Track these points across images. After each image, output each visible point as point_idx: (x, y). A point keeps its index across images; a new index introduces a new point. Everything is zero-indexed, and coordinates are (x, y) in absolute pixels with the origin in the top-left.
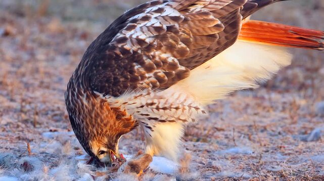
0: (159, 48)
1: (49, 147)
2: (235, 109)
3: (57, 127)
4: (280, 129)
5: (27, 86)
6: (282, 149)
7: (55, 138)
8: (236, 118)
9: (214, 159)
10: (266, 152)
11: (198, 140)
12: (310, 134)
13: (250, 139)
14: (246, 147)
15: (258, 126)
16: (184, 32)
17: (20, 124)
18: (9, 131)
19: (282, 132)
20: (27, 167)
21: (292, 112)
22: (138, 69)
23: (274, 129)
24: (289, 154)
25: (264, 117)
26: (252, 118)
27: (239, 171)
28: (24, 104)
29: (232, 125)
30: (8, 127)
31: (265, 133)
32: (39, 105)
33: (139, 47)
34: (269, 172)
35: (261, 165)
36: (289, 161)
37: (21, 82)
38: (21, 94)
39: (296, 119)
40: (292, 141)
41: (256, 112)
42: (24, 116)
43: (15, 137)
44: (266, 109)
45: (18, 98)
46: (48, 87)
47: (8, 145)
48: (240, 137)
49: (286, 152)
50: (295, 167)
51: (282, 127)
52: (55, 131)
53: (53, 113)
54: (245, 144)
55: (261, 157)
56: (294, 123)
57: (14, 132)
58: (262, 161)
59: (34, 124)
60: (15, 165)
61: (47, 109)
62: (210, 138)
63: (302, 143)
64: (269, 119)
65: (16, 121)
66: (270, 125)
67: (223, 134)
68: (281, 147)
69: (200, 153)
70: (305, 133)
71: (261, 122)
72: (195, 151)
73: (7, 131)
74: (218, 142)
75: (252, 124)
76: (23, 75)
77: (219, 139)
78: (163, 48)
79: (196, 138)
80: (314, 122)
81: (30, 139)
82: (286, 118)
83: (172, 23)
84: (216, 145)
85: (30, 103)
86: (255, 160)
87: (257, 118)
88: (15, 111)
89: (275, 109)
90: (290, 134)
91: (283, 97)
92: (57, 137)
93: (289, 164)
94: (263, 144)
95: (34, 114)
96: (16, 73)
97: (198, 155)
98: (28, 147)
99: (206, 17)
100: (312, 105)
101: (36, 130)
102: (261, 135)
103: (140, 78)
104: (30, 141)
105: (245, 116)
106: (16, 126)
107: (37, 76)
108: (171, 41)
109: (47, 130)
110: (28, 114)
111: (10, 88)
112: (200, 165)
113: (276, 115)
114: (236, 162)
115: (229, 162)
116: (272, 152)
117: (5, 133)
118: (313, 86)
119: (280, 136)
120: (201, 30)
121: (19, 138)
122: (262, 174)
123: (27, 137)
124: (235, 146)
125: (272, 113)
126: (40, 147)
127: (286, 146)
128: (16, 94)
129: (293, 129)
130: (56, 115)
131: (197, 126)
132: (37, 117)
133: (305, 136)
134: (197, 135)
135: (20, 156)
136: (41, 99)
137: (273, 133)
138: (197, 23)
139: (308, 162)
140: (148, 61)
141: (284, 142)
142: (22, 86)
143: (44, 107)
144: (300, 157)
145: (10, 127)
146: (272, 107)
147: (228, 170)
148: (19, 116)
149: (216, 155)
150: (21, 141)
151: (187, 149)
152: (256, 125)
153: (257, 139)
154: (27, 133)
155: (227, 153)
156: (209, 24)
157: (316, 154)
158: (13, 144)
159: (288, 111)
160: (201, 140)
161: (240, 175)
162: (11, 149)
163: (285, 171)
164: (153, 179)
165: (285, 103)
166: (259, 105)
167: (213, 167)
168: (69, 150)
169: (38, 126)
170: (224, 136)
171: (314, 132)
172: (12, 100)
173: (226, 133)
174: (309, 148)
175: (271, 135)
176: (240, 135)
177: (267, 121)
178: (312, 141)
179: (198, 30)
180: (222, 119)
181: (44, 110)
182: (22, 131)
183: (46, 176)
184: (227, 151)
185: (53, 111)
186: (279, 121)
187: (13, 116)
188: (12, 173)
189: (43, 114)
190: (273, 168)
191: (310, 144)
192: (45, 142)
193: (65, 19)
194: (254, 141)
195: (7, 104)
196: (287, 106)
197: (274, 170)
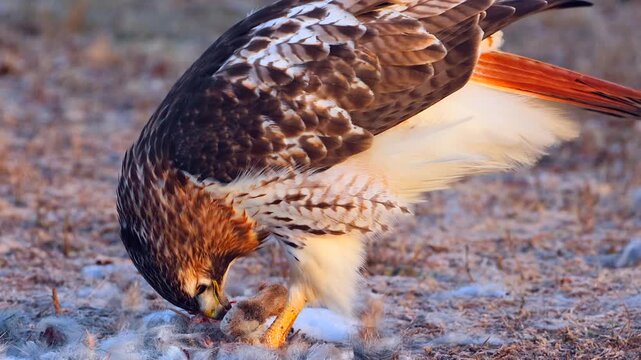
0: (313, 87)
1: (95, 296)
2: (468, 208)
3: (111, 254)
4: (560, 245)
5: (49, 175)
6: (566, 284)
7: (107, 278)
8: (471, 226)
9: (429, 310)
10: (533, 291)
11: (395, 273)
12: (621, 252)
13: (500, 267)
14: (492, 284)
15: (516, 239)
16: (363, 57)
17: (36, 251)
18: (16, 266)
19: (564, 251)
20: (52, 338)
21: (584, 211)
22: (268, 128)
23: (548, 245)
24: (580, 295)
25: (528, 221)
26: (503, 224)
27: (480, 332)
28: (42, 210)
29: (465, 240)
30: (13, 257)
31: (530, 253)
32: (74, 211)
33: (274, 84)
34: (540, 331)
35: (525, 318)
36: (580, 309)
37: (36, 166)
38: (36, 192)
39: (591, 223)
40: (585, 267)
41: (510, 211)
42: (43, 235)
43: (27, 277)
44: (532, 206)
45: (30, 198)
46: (90, 175)
47: (14, 293)
48: (479, 263)
49: (575, 290)
50: (593, 320)
51: (564, 240)
52: (107, 263)
53: (102, 228)
54: (490, 278)
55: (523, 302)
56: (588, 231)
57: (25, 268)
58: (527, 309)
59: (65, 249)
60: (29, 335)
61: (89, 219)
62: (420, 267)
63: (606, 271)
64: (538, 226)
65: (29, 245)
66: (540, 238)
67: (445, 259)
68: (562, 282)
69: (400, 299)
70: (611, 251)
71: (522, 231)
72: (390, 294)
73: (10, 267)
74: (435, 276)
75: (504, 235)
76: (40, 152)
77: (437, 270)
78: (322, 88)
79: (390, 269)
80: (628, 229)
81: (58, 280)
82: (571, 223)
83: (341, 40)
84: (432, 281)
85: (55, 208)
86: (511, 309)
87: (512, 224)
88: (26, 225)
89: (548, 204)
90: (580, 254)
91: (565, 180)
92: (112, 276)
93: (581, 314)
94: (526, 275)
95: (64, 231)
96: (25, 149)
97: (396, 302)
98: (54, 297)
99: (409, 31)
100: (624, 194)
101: (68, 261)
102: (522, 257)
103: (271, 146)
104: (56, 285)
105: (489, 221)
106: (28, 255)
107: (68, 153)
108: (337, 74)
109: (92, 261)
110: (51, 231)
111: (13, 180)
112: (401, 322)
113: (550, 217)
114: (474, 314)
115: (459, 315)
116: (546, 292)
117: (7, 271)
118: (623, 157)
119: (561, 260)
120: (400, 56)
121: (35, 280)
122: (527, 336)
123: (52, 276)
124: (471, 281)
125: (544, 213)
126: (78, 296)
127: (573, 278)
128: (27, 191)
129: (585, 244)
130: (107, 231)
131: (393, 244)
132: (70, 237)
133: (610, 257)
134: (393, 261)
135: (39, 316)
136: (77, 200)
137: (546, 253)
138: (392, 41)
139: (618, 310)
140: (289, 113)
141: (570, 271)
142: (37, 174)
143: (83, 214)
144: (603, 299)
145: (17, 259)
146: (542, 201)
147: (458, 330)
148: (33, 234)
149: (433, 302)
150: (38, 286)
151: (374, 291)
152: (512, 237)
153: (514, 267)
154: (50, 269)
155: (455, 297)
156: (417, 44)
157: (635, 292)
158: (23, 292)
159: (575, 208)
160: (402, 272)
161: (482, 340)
162: (19, 302)
163: (572, 329)
164: (308, 352)
165: (568, 192)
166: (516, 198)
167: (427, 326)
168: (136, 301)
169: (72, 254)
170: (447, 263)
171: (629, 247)
172: (19, 204)
173: (451, 255)
174: (619, 280)
175: (543, 258)
176: (478, 258)
177: (532, 230)
178: (626, 266)
179: (392, 56)
180: (443, 229)
181: (84, 221)
182: (41, 265)
183: (92, 354)
184: (454, 292)
185: (102, 222)
186: (558, 228)
187: (21, 236)
188: (24, 350)
189: (82, 231)
190: (548, 323)
191: (622, 273)
192: (88, 286)
193: (121, 36)
194: (508, 271)
195: (9, 211)
196: (574, 198)
197: (550, 327)
